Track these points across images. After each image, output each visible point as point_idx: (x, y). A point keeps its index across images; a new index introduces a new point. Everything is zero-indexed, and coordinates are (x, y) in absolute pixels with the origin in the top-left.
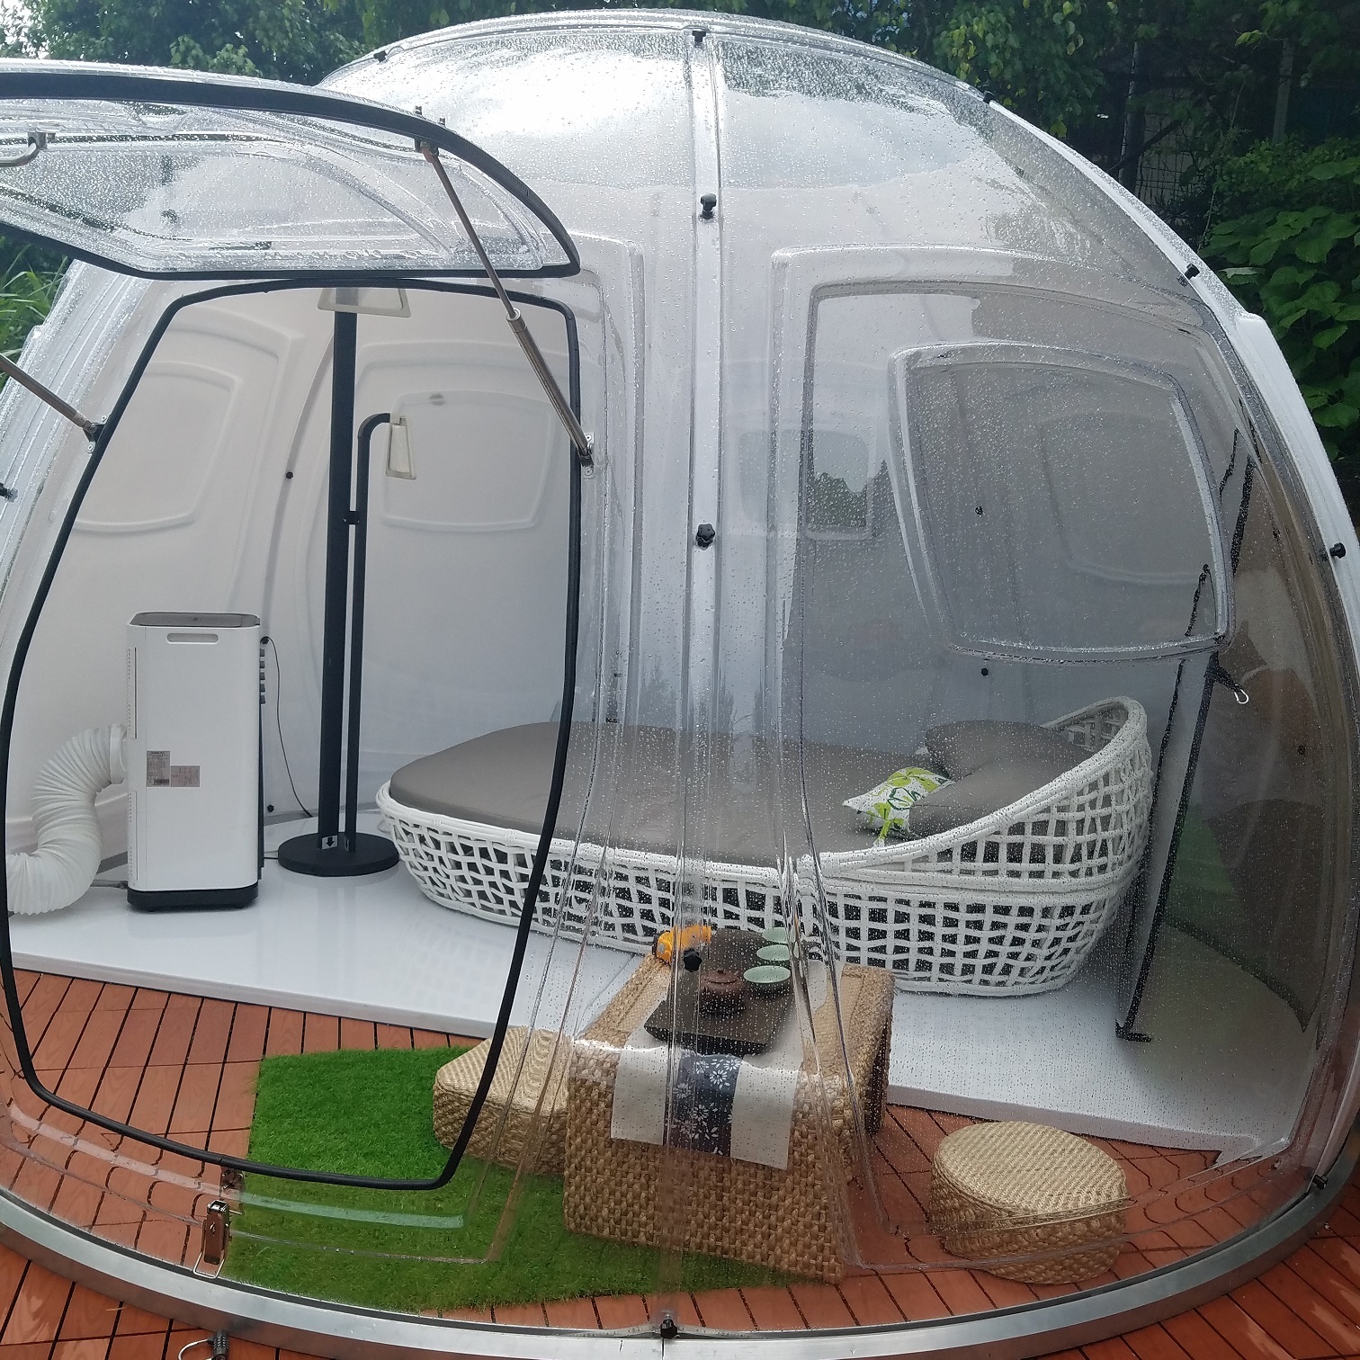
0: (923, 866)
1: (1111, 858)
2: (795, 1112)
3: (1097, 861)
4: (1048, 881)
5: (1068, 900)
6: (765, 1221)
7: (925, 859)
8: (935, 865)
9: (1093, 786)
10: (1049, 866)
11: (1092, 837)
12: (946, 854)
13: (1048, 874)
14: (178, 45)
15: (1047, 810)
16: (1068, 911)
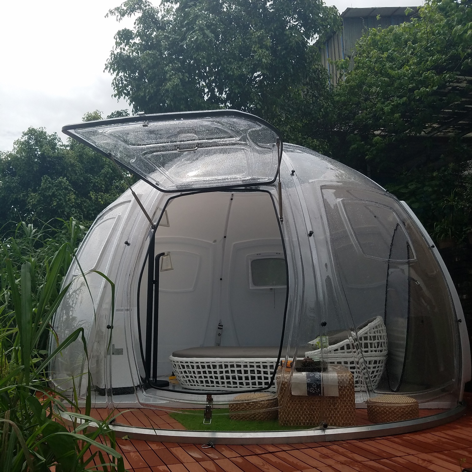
0: (337, 352)
1: (384, 348)
2: (338, 382)
3: (380, 348)
4: (369, 353)
5: (376, 359)
6: (334, 413)
7: (337, 350)
8: (340, 351)
9: (376, 327)
10: (369, 349)
11: (378, 341)
12: (342, 348)
13: (370, 351)
14: (44, 177)
15: (366, 333)
16: (375, 362)
